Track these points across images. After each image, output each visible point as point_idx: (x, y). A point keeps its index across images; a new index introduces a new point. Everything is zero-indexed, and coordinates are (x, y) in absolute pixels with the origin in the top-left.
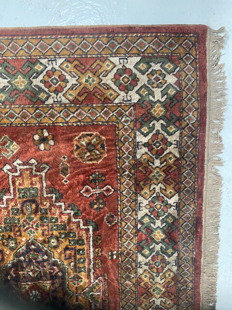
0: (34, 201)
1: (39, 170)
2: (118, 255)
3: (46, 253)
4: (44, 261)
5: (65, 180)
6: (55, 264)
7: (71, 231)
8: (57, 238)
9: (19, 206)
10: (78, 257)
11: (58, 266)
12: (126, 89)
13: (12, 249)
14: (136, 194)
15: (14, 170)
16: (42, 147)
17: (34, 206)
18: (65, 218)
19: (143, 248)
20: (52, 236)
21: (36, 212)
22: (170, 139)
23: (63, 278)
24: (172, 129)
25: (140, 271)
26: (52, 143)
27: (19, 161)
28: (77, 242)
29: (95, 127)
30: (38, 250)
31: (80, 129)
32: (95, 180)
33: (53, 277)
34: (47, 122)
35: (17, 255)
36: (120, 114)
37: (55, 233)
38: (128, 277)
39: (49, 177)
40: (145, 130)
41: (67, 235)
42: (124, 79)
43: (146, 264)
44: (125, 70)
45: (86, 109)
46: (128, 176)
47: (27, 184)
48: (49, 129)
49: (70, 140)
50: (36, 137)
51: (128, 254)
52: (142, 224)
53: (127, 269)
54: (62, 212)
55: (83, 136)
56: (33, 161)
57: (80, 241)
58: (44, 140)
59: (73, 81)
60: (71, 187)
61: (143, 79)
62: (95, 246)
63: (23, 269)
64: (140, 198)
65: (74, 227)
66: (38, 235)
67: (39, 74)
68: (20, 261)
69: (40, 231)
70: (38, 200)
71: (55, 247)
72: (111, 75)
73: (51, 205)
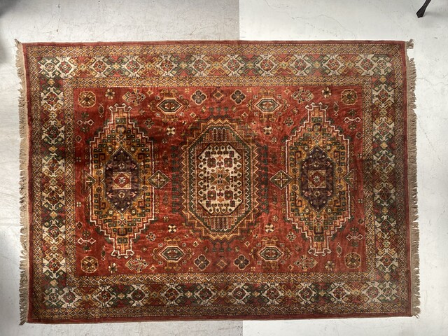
0: (319, 124)
1: (324, 108)
2: (363, 156)
3: (324, 154)
4: (323, 158)
5: (336, 113)
6: (328, 160)
7: (338, 141)
8: (330, 145)
9: (312, 127)
10: (341, 156)
11: (330, 161)
12: (368, 69)
13: (306, 151)
14: (372, 122)
15: (311, 108)
16: (325, 96)
17: (319, 127)
18: (335, 134)
19: (376, 153)
20: (328, 144)
21: (320, 130)
22: (389, 93)
23: (332, 168)
24: (390, 88)
25: (375, 166)
26: (330, 94)
27: (313, 103)
28: (341, 148)
29: (352, 87)
30: (320, 152)
31: (344, 87)
32: (351, 114)
33: (327, 168)
34: (328, 84)
35: (308, 155)
36: (365, 81)
37: (329, 142)
38: (368, 169)
39: (328, 111)
40: (377, 89)
41: (336, 144)
42: (366, 64)
43: (378, 162)
44: (367, 60)
45: (348, 78)
46: (368, 112)
47: (317, 115)
48: (329, 87)
49: (340, 93)
50: (323, 91)
51: (368, 155)
52: (376, 138)
53: (368, 164)
54: (334, 131)
55: (346, 91)
56: (320, 103)
57: (343, 147)
58: (326, 93)
59: (342, 65)
60: (339, 117)
61: (375, 65)
62: (350, 150)
63: (311, 162)
64: (374, 125)
65: (339, 139)
66: (320, 143)
67: (326, 61)
68: (310, 158)
69: (322, 141)
70: (322, 123)
71: (329, 150)
72: (360, 62)
73: (329, 127)
